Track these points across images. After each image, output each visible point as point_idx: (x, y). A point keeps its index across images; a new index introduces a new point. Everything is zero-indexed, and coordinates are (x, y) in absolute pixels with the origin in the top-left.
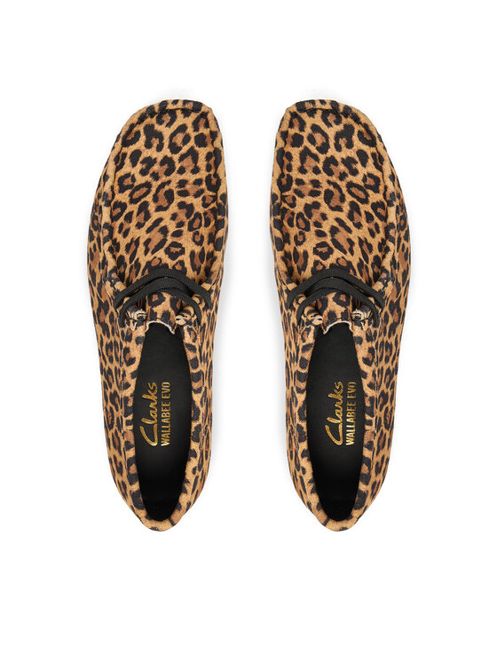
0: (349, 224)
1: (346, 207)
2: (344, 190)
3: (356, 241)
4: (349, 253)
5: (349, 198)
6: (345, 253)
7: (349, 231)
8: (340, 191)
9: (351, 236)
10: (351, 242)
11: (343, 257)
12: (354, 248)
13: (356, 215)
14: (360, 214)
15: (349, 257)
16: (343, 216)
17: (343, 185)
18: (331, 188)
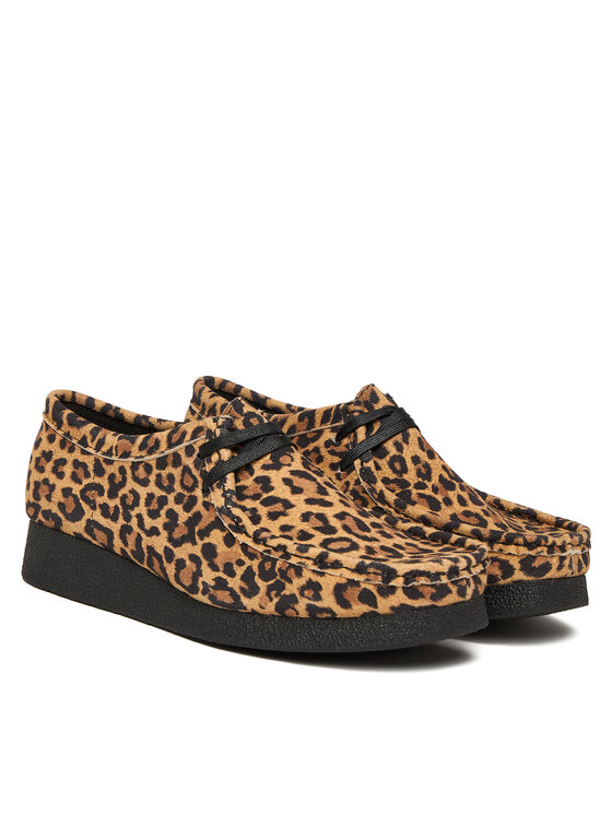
0: (316, 509)
1: (334, 522)
2: (355, 539)
3: (293, 499)
4: (288, 476)
5: (341, 533)
6: (292, 473)
7: (309, 501)
8: (356, 535)
9: (303, 497)
10: (297, 491)
11: (289, 465)
12: (288, 489)
13: (320, 524)
14: (316, 529)
15: (285, 472)
16: (329, 512)
17: (362, 544)
18: (368, 535)
